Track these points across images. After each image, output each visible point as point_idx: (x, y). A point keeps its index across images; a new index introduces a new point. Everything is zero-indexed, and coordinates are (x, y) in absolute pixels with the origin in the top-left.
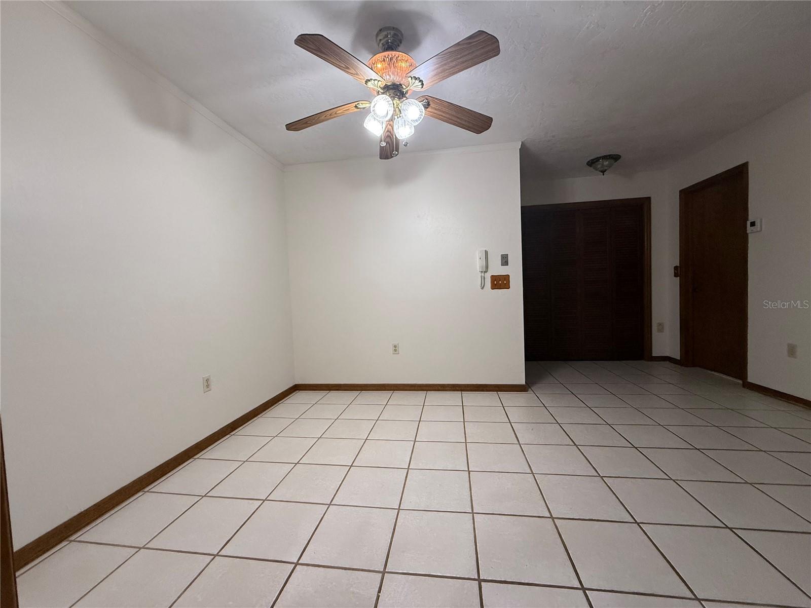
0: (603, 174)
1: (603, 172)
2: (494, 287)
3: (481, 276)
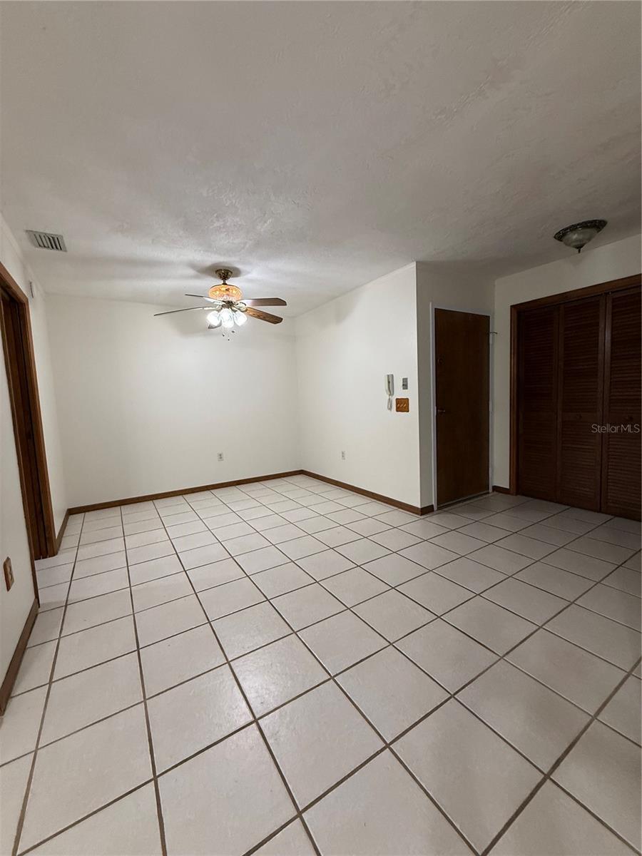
0: (579, 251)
1: (579, 247)
2: (398, 409)
3: (390, 399)
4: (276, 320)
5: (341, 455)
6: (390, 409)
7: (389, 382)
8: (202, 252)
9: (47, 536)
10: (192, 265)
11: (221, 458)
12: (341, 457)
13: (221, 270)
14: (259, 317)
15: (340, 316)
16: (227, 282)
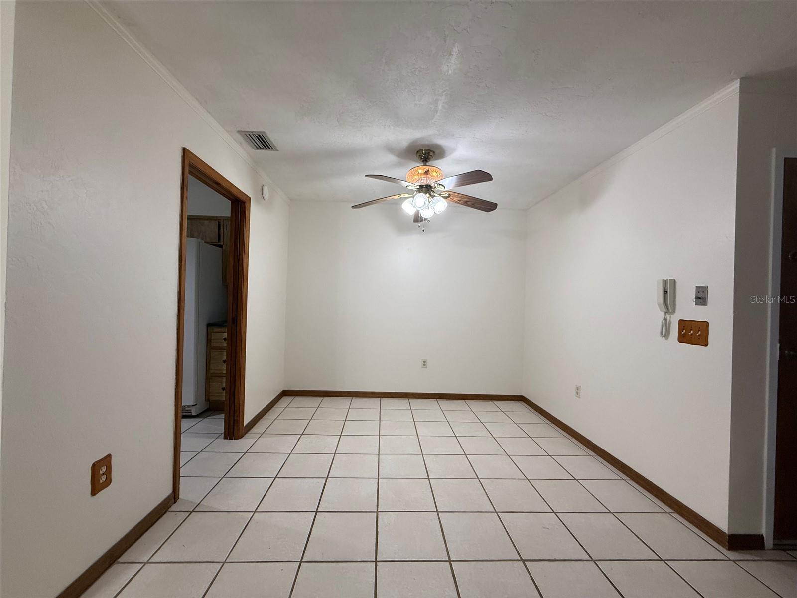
2: (683, 339)
3: (665, 320)
4: (489, 207)
5: (574, 391)
6: (666, 334)
7: (666, 292)
8: (392, 127)
9: (235, 418)
10: (390, 149)
11: (424, 365)
12: (575, 393)
13: (422, 150)
14: (466, 204)
15: (586, 199)
16: (428, 164)
